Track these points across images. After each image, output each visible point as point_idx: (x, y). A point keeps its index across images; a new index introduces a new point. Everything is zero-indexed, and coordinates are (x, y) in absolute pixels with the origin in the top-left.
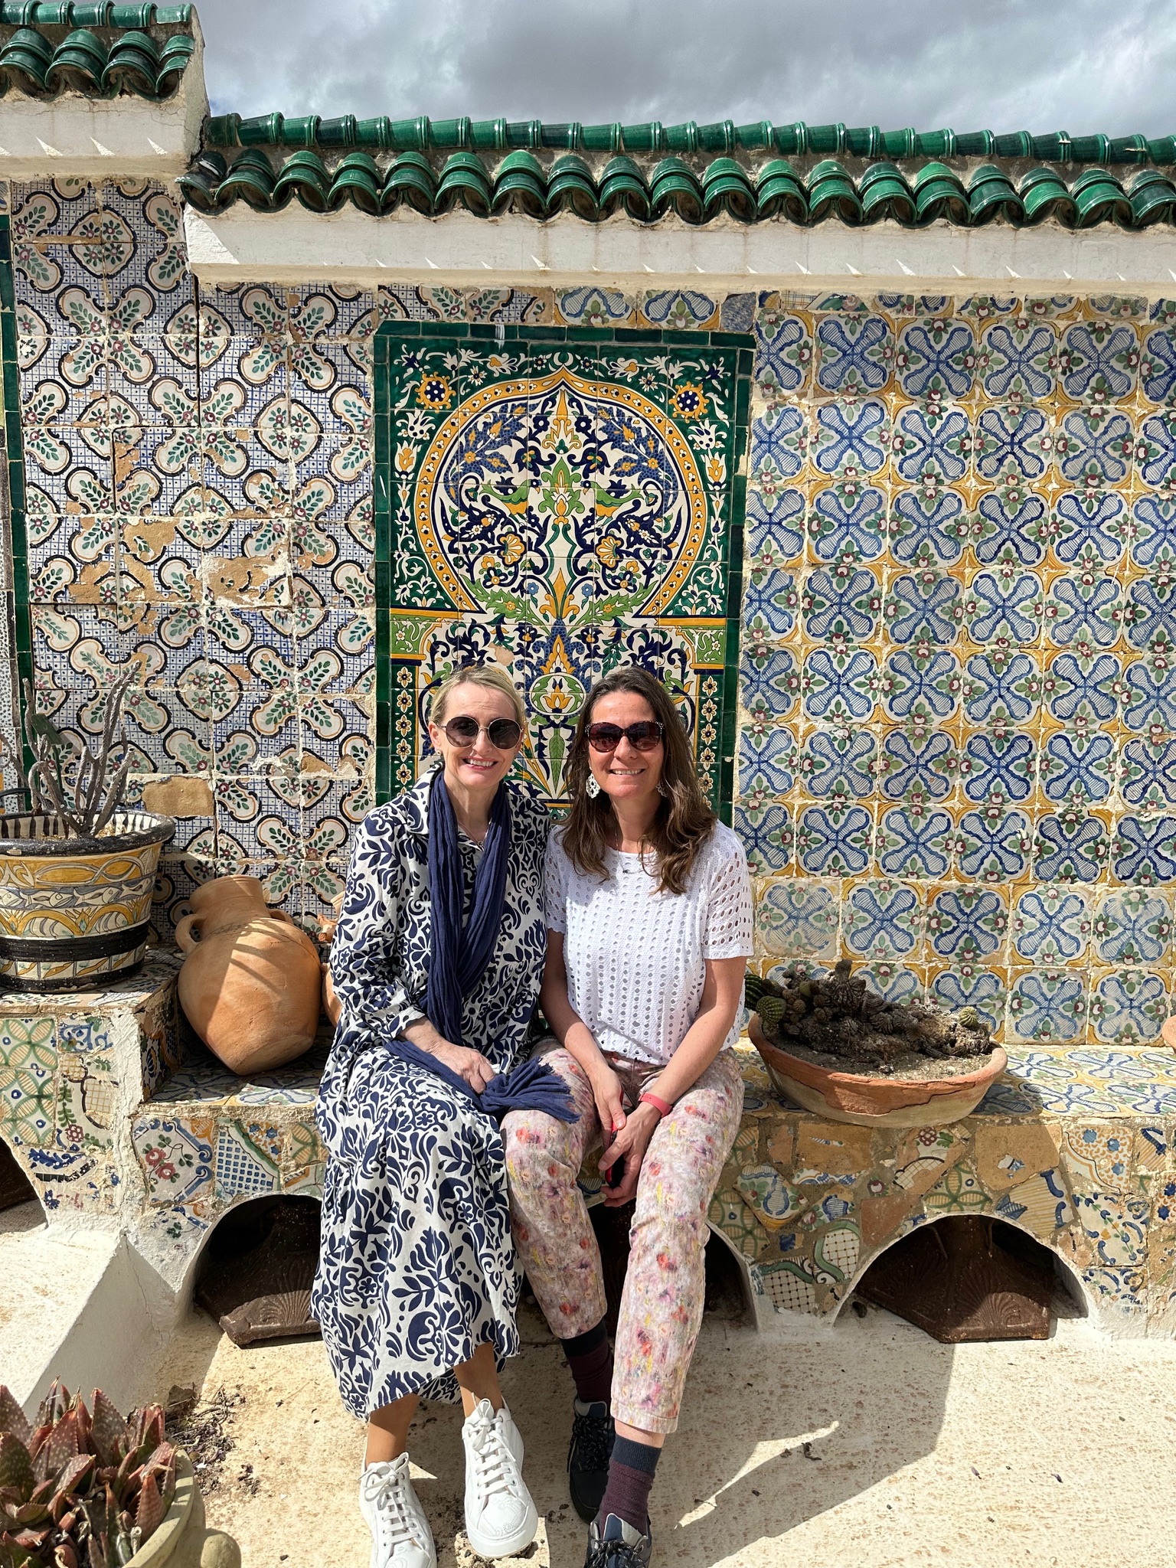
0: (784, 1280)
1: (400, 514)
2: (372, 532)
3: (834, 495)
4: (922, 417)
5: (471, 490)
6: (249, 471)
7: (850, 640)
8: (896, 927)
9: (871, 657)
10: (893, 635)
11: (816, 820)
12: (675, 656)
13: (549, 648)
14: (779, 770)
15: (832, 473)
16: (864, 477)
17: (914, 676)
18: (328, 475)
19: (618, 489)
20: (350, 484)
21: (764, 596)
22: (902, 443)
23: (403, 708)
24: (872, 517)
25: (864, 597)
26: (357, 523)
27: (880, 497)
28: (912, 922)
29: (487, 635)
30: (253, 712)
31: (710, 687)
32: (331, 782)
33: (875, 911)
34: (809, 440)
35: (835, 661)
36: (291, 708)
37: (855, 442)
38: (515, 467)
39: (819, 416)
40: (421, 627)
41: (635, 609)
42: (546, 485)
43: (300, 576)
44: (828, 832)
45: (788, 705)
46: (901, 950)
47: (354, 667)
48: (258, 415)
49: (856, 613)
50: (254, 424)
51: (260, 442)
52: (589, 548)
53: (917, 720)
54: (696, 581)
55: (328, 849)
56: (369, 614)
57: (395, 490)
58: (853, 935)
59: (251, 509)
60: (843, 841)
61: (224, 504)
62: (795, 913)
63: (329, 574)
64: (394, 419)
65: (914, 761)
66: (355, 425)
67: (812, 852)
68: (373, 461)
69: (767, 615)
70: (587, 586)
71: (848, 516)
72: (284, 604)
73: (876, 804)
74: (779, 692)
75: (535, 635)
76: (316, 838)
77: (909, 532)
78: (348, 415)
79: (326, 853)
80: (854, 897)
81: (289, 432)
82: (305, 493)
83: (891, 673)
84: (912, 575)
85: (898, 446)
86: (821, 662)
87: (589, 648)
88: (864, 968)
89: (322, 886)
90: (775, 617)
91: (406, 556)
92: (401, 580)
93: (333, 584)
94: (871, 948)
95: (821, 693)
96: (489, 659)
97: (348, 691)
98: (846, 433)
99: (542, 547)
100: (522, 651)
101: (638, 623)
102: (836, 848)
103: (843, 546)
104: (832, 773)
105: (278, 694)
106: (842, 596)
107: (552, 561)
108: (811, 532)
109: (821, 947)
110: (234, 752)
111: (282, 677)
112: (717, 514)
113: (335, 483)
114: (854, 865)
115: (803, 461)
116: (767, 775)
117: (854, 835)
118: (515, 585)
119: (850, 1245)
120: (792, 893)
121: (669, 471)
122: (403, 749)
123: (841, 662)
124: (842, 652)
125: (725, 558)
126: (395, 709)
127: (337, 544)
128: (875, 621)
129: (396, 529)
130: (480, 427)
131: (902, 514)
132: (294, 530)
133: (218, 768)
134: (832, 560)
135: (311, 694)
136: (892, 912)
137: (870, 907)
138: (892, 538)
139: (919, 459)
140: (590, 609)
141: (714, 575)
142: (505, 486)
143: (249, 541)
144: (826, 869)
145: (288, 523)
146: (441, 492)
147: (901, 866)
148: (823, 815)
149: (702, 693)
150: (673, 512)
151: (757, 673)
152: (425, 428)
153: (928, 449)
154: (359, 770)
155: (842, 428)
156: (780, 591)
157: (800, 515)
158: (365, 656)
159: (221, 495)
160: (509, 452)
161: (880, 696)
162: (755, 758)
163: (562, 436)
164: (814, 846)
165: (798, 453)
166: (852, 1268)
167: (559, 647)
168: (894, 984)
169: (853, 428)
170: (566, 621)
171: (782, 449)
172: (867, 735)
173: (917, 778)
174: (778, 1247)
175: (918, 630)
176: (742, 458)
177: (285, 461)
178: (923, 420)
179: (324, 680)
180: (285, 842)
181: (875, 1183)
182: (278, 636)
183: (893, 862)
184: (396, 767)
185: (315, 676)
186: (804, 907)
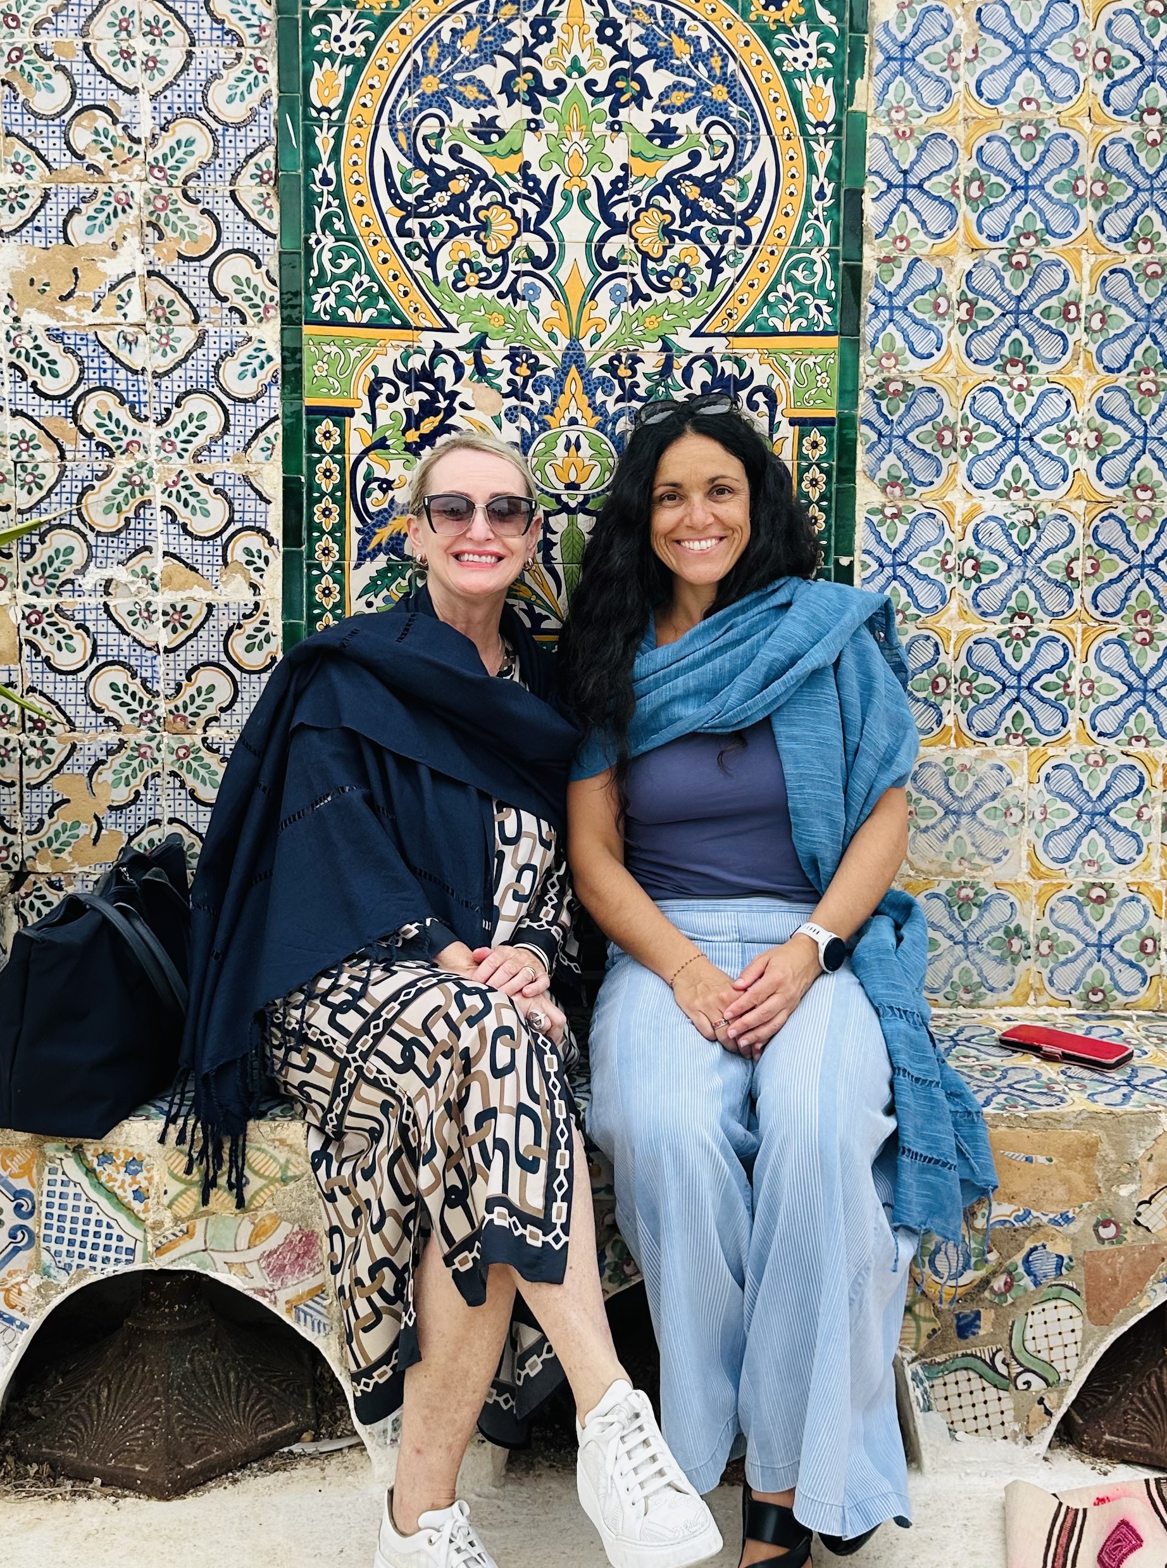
0: (964, 1387)
1: (318, 175)
2: (273, 202)
3: (1005, 142)
4: (1137, 21)
5: (431, 136)
6: (75, 108)
7: (1032, 370)
8: (1115, 825)
9: (1066, 395)
10: (1100, 360)
11: (985, 656)
12: (759, 397)
13: (558, 386)
14: (925, 577)
15: (1001, 107)
16: (1051, 112)
17: (1134, 424)
18: (203, 114)
19: (664, 134)
20: (238, 127)
21: (898, 301)
22: (1107, 60)
23: (326, 486)
24: (1064, 175)
25: (1054, 302)
26: (249, 190)
27: (1075, 144)
28: (1139, 816)
29: (459, 368)
30: (82, 495)
31: (815, 445)
32: (210, 606)
33: (1081, 799)
34: (963, 55)
35: (1010, 402)
36: (144, 488)
37: (1035, 58)
38: (502, 100)
39: (979, 19)
40: (354, 354)
41: (695, 324)
42: (551, 127)
43: (158, 274)
44: (1004, 674)
45: (938, 474)
46: (1122, 862)
47: (245, 420)
48: (90, 18)
49: (1042, 326)
50: (83, 32)
51: (93, 61)
52: (619, 227)
53: (1139, 493)
54: (790, 279)
55: (205, 715)
56: (270, 333)
57: (309, 139)
58: (1048, 839)
59: (78, 168)
60: (1029, 688)
61: (34, 160)
62: (955, 806)
63: (205, 272)
64: (308, 25)
65: (1137, 559)
66: (245, 33)
67: (980, 707)
68: (275, 91)
69: (903, 331)
70: (619, 287)
71: (1026, 174)
72: (130, 320)
73: (1078, 628)
74: (924, 453)
75: (535, 367)
76: (185, 696)
77: (1122, 199)
78: (234, 18)
79: (200, 721)
80: (1047, 778)
81: (140, 45)
82: (166, 142)
83: (1099, 420)
84: (1128, 267)
85: (1101, 65)
86: (988, 404)
87: (622, 387)
88: (1065, 892)
89: (196, 775)
90: (915, 334)
91: (329, 241)
92: (320, 281)
93: (212, 288)
94: (1076, 860)
95: (990, 453)
96: (464, 406)
97: (238, 460)
98: (1021, 44)
99: (546, 226)
100: (516, 392)
101: (699, 346)
102: (1017, 699)
103: (1019, 219)
104: (1011, 580)
105: (122, 464)
106: (1019, 299)
107: (562, 247)
108: (969, 199)
109: (997, 860)
110: (51, 560)
111: (130, 437)
112: (822, 171)
113: (214, 125)
114: (1048, 727)
115: (955, 88)
116: (906, 585)
117: (1046, 678)
118: (504, 287)
119: (1070, 1324)
120: (949, 773)
121: (747, 105)
122: (326, 552)
123: (1020, 402)
124: (1021, 388)
125: (835, 242)
126: (312, 486)
127: (217, 223)
128: (1071, 339)
129: (312, 199)
130: (446, 37)
131: (1110, 170)
132: (148, 201)
133: (26, 586)
134: (1004, 243)
135: (176, 464)
136: (1108, 801)
137: (1074, 793)
138: (1096, 208)
139: (1135, 84)
140: (623, 324)
141: (818, 268)
142: (486, 130)
143: (76, 218)
144: (1002, 734)
145: (139, 191)
146: (384, 139)
147: (1121, 727)
148: (997, 648)
149: (801, 456)
150: (751, 170)
151: (889, 422)
152: (358, 38)
153: (1148, 70)
154: (254, 587)
155: (1013, 36)
156: (922, 292)
157: (952, 172)
158: (263, 402)
159: (30, 146)
160: (492, 75)
161: (1082, 456)
162: (887, 559)
163: (576, 50)
164: (982, 698)
165: (947, 75)
166: (1072, 1363)
167: (574, 383)
168: (1114, 917)
169: (1032, 36)
170: (585, 343)
171: (922, 71)
172: (1063, 518)
173: (1142, 585)
174: (953, 1333)
175: (1139, 351)
176: (860, 84)
177: (133, 92)
178: (1138, 24)
179: (198, 442)
180: (135, 705)
181: (1106, 1224)
182: (123, 372)
183: (1107, 721)
184: (313, 581)
185: (183, 435)
186: (968, 796)
